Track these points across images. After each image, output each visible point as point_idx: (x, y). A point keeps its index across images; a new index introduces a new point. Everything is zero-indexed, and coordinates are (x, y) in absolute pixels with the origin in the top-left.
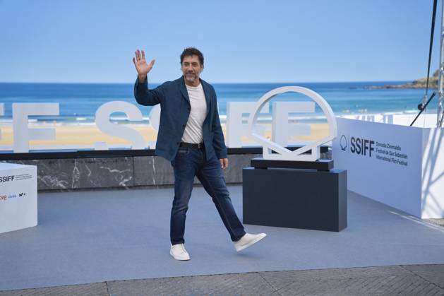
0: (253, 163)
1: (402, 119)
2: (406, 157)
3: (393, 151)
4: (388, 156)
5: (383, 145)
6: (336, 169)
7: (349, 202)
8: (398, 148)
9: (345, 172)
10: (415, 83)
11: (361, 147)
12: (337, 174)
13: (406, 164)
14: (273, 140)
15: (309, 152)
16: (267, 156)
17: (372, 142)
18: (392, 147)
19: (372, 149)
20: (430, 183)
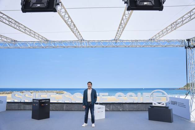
0: (150, 106)
1: (183, 97)
2: (185, 106)
3: (182, 104)
4: (181, 105)
5: (179, 103)
6: (170, 108)
7: (173, 116)
8: (183, 104)
9: (172, 109)
10: (180, 88)
11: (174, 103)
12: (170, 110)
13: (185, 107)
14: (153, 100)
15: (163, 104)
16: (153, 105)
17: (176, 102)
18: (181, 103)
19: (176, 104)
20: (191, 112)
